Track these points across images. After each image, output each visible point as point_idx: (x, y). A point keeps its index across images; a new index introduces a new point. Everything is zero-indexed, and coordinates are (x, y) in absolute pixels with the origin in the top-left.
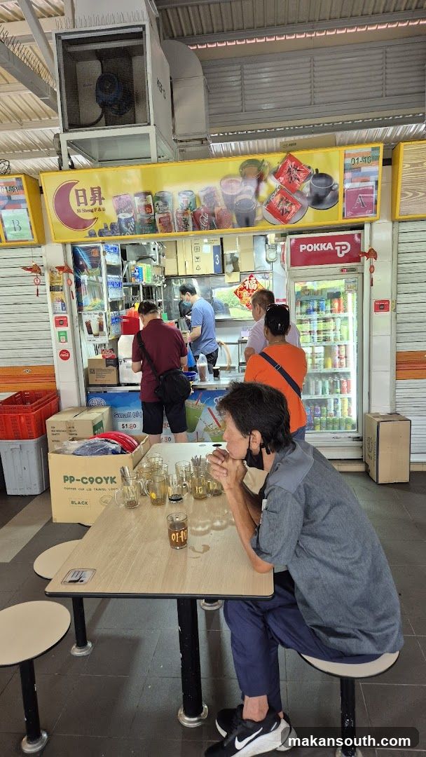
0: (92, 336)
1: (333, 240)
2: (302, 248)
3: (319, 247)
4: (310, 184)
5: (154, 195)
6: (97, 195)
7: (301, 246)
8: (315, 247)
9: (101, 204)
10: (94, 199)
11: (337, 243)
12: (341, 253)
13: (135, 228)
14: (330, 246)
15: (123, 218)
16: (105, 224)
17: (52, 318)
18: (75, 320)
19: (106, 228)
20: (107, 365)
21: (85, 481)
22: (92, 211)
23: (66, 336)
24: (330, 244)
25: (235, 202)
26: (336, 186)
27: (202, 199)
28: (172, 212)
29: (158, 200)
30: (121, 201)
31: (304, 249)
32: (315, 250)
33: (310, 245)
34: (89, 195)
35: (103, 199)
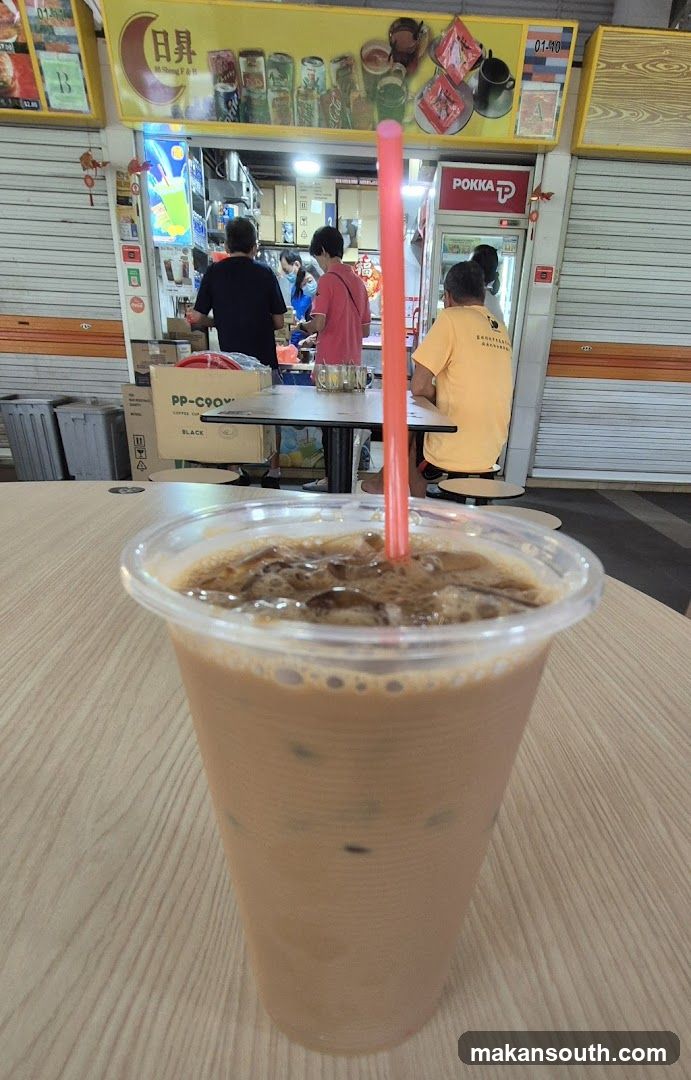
0: (173, 283)
1: (495, 176)
2: (457, 183)
3: (477, 185)
4: (480, 74)
5: (267, 57)
6: (185, 45)
7: (455, 180)
8: (472, 185)
9: (190, 62)
10: (180, 52)
11: (499, 183)
12: (503, 197)
13: (238, 112)
14: (490, 185)
15: (222, 91)
17: (118, 247)
18: (149, 255)
20: (193, 330)
21: (200, 402)
22: (176, 73)
23: (138, 276)
24: (490, 182)
25: (378, 88)
26: (512, 83)
27: (334, 75)
28: (292, 92)
29: (272, 67)
30: (220, 61)
31: (458, 185)
32: (471, 189)
33: (466, 180)
34: (173, 45)
35: (194, 54)
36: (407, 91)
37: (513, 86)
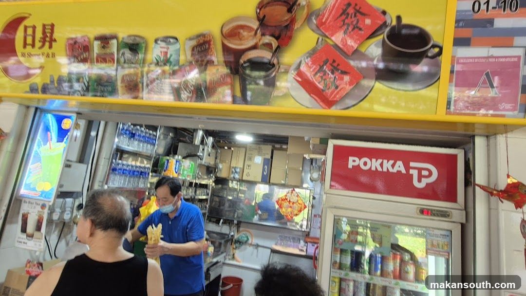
0: (25, 236)
1: (407, 158)
2: (353, 162)
3: (381, 165)
4: (384, 41)
5: (120, 40)
6: (48, 35)
7: (351, 159)
8: (374, 164)
9: (51, 47)
10: (43, 41)
11: (412, 164)
12: (419, 181)
13: (88, 87)
14: (400, 166)
15: (75, 70)
16: (52, 76)
19: (52, 82)
24: (401, 163)
25: (242, 61)
26: (437, 50)
27: (189, 53)
29: (124, 47)
30: (77, 46)
31: (356, 164)
32: (373, 169)
33: (365, 159)
34: (39, 35)
35: (55, 40)
36: (278, 63)
37: (440, 53)
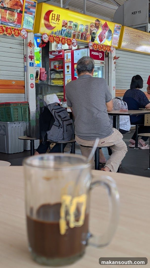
4: (108, 32)
5: (74, 23)
6: (58, 18)
7: (92, 52)
9: (58, 21)
12: (100, 57)
13: (65, 34)
14: (98, 54)
15: (63, 29)
19: (58, 31)
23: (33, 77)
25: (92, 33)
26: (112, 35)
27: (85, 29)
28: (77, 31)
29: (74, 25)
30: (65, 22)
32: (95, 54)
33: (94, 52)
34: (56, 17)
35: (60, 20)
36: (96, 34)
